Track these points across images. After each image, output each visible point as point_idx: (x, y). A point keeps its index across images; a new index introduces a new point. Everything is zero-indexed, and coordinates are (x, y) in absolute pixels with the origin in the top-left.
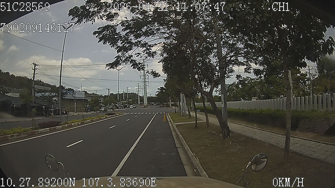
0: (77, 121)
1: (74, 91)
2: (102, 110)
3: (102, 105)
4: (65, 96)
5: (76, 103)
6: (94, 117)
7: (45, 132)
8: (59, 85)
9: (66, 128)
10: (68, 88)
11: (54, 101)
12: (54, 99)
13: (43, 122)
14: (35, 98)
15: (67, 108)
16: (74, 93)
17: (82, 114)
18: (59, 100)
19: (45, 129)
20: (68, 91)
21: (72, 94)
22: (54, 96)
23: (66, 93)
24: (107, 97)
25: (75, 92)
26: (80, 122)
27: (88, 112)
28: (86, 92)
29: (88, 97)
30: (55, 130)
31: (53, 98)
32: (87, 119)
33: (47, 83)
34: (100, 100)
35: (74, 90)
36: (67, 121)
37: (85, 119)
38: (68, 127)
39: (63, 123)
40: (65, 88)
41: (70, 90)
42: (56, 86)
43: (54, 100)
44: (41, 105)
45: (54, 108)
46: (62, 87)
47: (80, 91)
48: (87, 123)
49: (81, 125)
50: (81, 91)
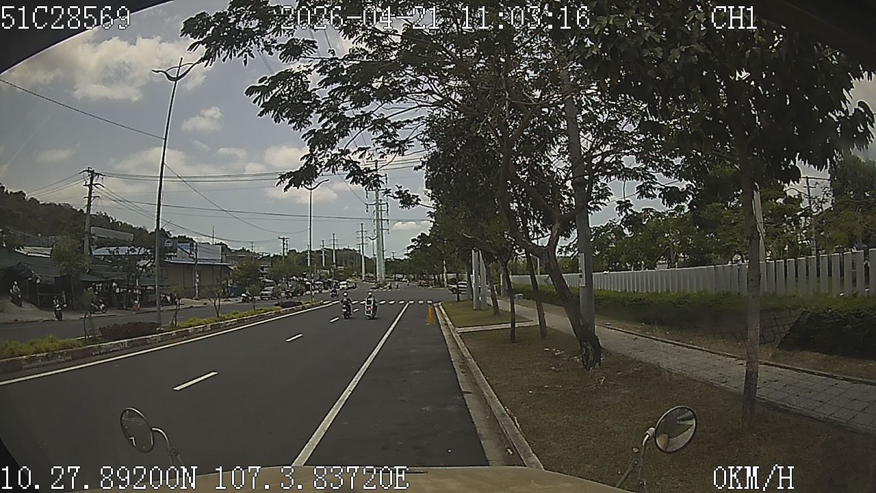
0: (202, 321)
1: (195, 244)
2: (267, 294)
3: (267, 280)
4: (170, 257)
5: (198, 276)
6: (245, 311)
7: (118, 350)
8: (156, 228)
9: (173, 339)
10: (177, 236)
11: (141, 269)
12: (142, 265)
13: (113, 324)
14: (91, 262)
15: (174, 287)
16: (195, 248)
17: (215, 304)
18: (155, 266)
19: (118, 342)
20: (179, 242)
21: (188, 251)
22: (143, 257)
23: (175, 248)
24: (281, 260)
25: (196, 246)
26: (209, 325)
27: (231, 297)
28: (224, 247)
29: (231, 258)
30: (144, 344)
31: (140, 260)
32: (228, 316)
33: (123, 222)
34: (262, 269)
35: (194, 241)
36: (174, 322)
37: (223, 316)
38: (177, 338)
39: (164, 327)
40: (171, 235)
41: (183, 239)
42: (148, 230)
43: (141, 267)
44: (107, 278)
45: (142, 286)
46: (163, 234)
47: (208, 243)
48: (226, 328)
49: (212, 332)
50: (211, 244)
